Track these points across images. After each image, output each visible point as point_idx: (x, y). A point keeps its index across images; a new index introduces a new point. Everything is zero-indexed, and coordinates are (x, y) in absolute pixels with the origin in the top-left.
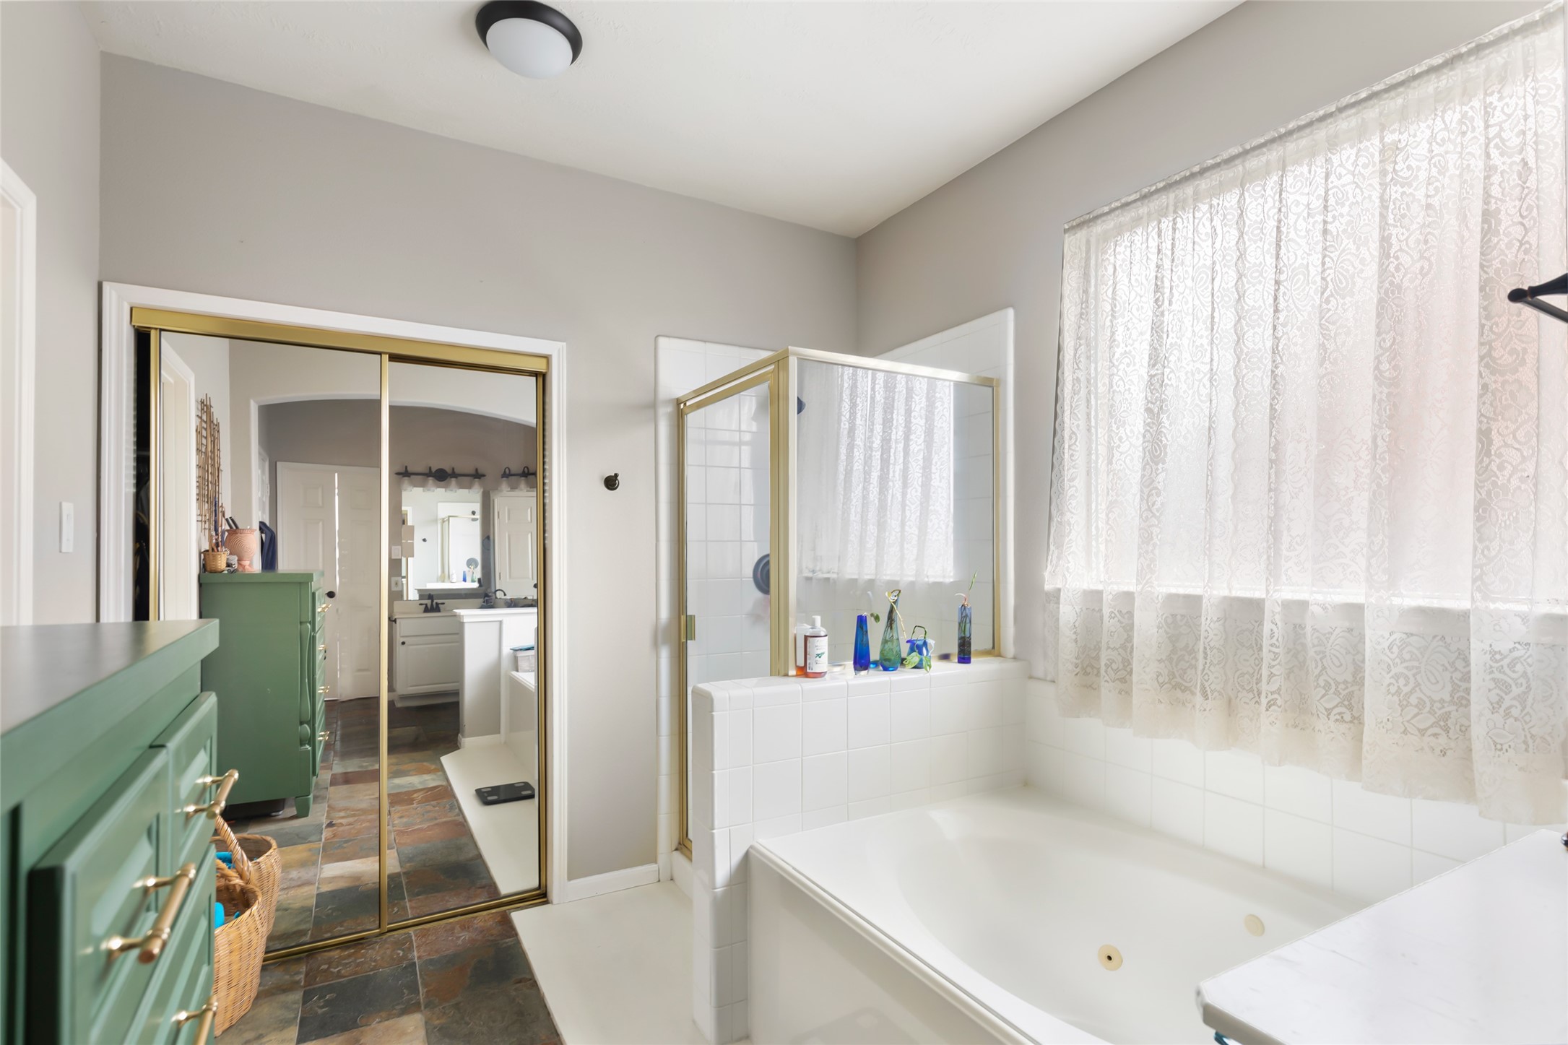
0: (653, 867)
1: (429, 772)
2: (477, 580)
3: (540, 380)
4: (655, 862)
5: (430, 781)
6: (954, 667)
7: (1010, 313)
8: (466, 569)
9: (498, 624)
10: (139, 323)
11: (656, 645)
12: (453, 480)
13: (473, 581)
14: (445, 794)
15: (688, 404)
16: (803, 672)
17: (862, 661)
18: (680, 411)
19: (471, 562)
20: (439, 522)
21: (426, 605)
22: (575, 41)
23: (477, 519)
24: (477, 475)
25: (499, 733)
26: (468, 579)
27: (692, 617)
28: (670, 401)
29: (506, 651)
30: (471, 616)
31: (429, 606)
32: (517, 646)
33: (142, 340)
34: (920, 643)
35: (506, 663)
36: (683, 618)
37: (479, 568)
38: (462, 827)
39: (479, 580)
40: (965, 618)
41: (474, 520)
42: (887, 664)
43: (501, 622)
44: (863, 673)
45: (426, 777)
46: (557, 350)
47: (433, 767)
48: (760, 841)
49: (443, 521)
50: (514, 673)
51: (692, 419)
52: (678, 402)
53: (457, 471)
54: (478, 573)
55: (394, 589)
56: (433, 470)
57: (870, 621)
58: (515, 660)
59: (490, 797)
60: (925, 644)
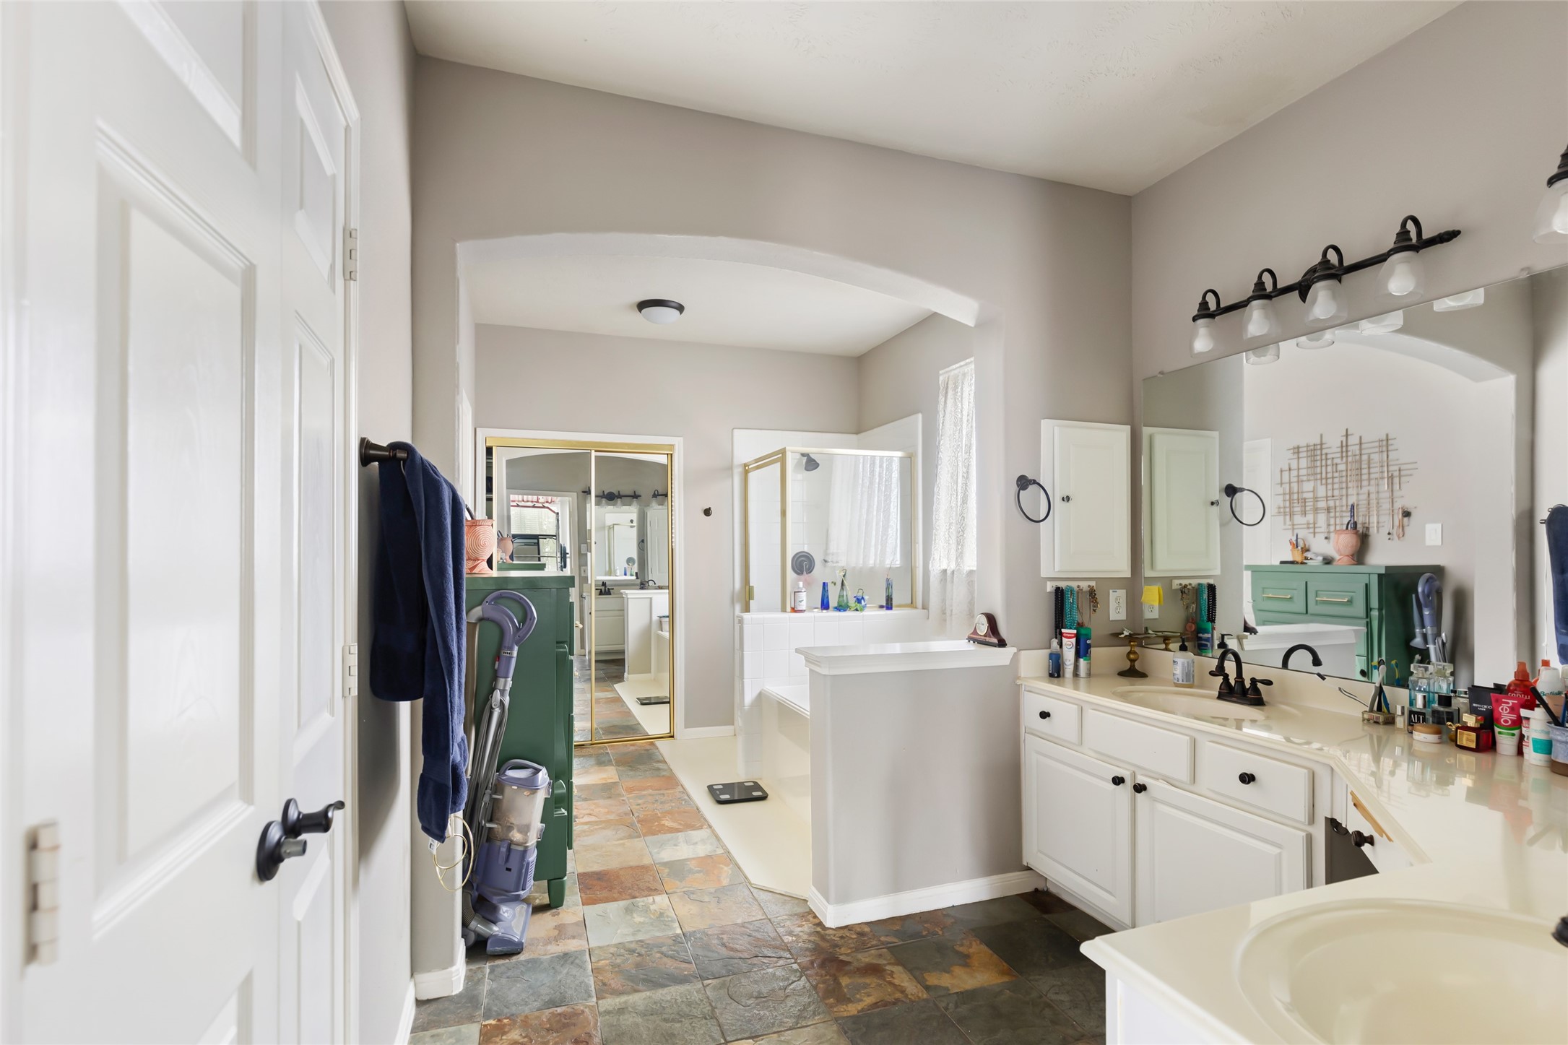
0: (732, 727)
1: (607, 691)
2: (634, 574)
3: (670, 456)
4: (733, 725)
5: (609, 695)
6: (884, 612)
7: (920, 416)
8: (627, 566)
9: (649, 599)
10: (488, 445)
11: (733, 603)
12: (619, 501)
13: (632, 575)
14: (618, 700)
15: (750, 467)
16: (794, 610)
17: (825, 606)
18: (746, 470)
19: (630, 560)
20: (607, 529)
21: (601, 590)
22: (680, 308)
23: (634, 526)
24: (635, 496)
25: (650, 672)
26: (628, 573)
27: (753, 587)
28: (741, 465)
29: (655, 618)
30: (633, 595)
31: (603, 591)
32: (661, 615)
33: (489, 451)
34: (860, 598)
35: (654, 627)
36: (747, 587)
37: (636, 565)
38: (629, 713)
39: (636, 573)
40: (889, 586)
41: (632, 527)
42: (841, 607)
43: (651, 598)
44: (824, 611)
45: (606, 693)
46: (678, 442)
47: (610, 689)
48: (767, 687)
49: (609, 528)
50: (660, 632)
51: (752, 475)
52: (745, 465)
53: (621, 493)
54: (635, 569)
55: (583, 575)
56: (606, 493)
57: (830, 587)
58: (661, 623)
59: (645, 702)
60: (863, 598)
